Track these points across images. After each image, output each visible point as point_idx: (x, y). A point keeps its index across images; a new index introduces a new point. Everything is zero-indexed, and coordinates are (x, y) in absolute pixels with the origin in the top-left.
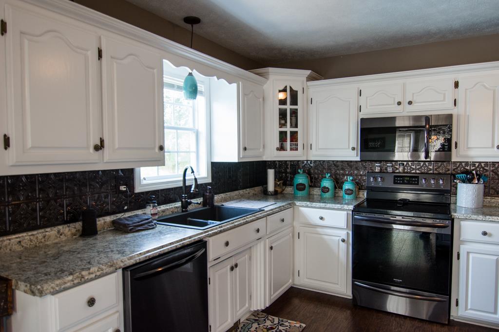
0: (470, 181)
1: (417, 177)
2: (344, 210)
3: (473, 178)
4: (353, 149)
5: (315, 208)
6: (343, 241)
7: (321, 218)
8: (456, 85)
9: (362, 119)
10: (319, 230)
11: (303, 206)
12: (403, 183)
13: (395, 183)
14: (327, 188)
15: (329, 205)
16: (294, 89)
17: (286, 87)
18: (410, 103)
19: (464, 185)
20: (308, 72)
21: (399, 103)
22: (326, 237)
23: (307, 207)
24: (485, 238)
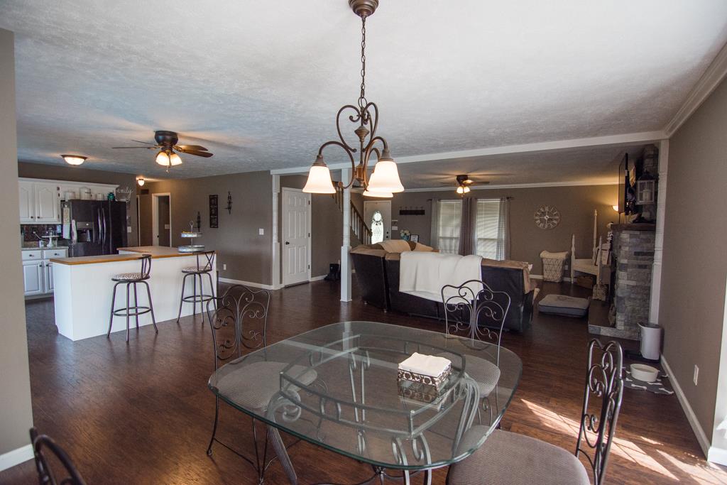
24: (31, 257)
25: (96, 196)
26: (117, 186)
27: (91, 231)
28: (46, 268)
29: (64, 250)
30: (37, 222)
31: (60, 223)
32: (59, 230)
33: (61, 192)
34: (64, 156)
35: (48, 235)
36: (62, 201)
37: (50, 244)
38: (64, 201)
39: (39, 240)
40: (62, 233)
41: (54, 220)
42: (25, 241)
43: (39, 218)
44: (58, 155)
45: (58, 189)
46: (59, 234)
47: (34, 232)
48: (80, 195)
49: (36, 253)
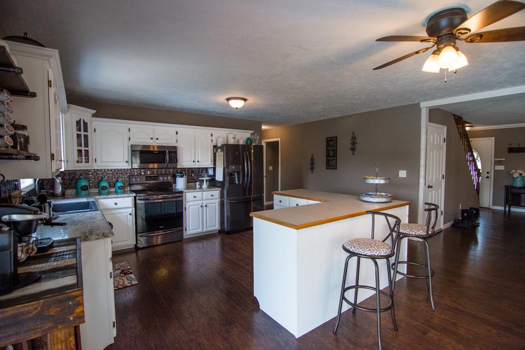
0: (182, 177)
1: (158, 176)
2: (130, 197)
3: (183, 175)
4: (127, 162)
5: (111, 198)
6: (130, 214)
7: (116, 204)
8: (177, 133)
9: (132, 146)
10: (114, 211)
11: (101, 199)
12: (151, 180)
13: (147, 180)
14: (106, 187)
15: (120, 196)
16: (86, 121)
17: (80, 119)
18: (157, 139)
19: (180, 178)
20: (94, 112)
21: (152, 139)
22: (117, 215)
23: (105, 198)
24: (195, 199)
25: (238, 141)
26: (252, 132)
27: (238, 174)
28: (205, 208)
29: (218, 191)
30: (197, 165)
31: (212, 166)
32: (211, 172)
33: (214, 138)
34: (228, 99)
35: (203, 177)
36: (214, 146)
37: (205, 186)
38: (216, 146)
39: (196, 181)
40: (214, 175)
41: (208, 163)
42: (188, 183)
43: (198, 161)
44: (222, 99)
45: (212, 135)
46: (211, 176)
47: (193, 175)
48: (227, 141)
49: (198, 194)
